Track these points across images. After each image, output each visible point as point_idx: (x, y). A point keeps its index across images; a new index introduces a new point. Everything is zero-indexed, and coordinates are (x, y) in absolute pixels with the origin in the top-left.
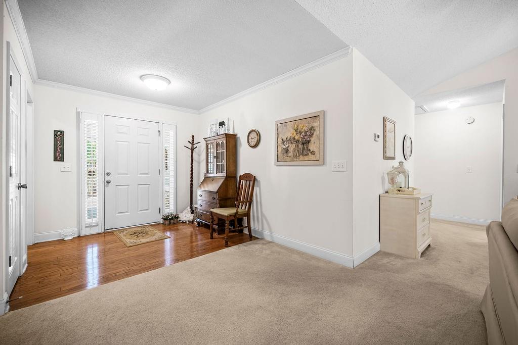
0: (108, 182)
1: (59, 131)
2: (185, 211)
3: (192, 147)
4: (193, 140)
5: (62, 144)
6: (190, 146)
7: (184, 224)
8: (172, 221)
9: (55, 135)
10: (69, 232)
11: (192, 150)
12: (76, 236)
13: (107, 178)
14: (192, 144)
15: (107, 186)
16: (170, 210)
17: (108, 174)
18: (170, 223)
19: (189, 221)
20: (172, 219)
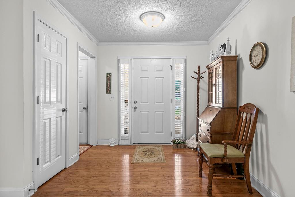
0: (135, 108)
1: (109, 74)
2: (191, 138)
3: (199, 76)
4: (199, 70)
5: (110, 82)
6: (196, 76)
7: (190, 150)
8: (179, 146)
9: (107, 76)
10: (112, 141)
11: (199, 79)
12: (117, 144)
13: (135, 105)
14: (198, 73)
15: (135, 111)
16: (180, 135)
17: (136, 103)
18: (177, 147)
19: (193, 148)
20: (179, 143)
